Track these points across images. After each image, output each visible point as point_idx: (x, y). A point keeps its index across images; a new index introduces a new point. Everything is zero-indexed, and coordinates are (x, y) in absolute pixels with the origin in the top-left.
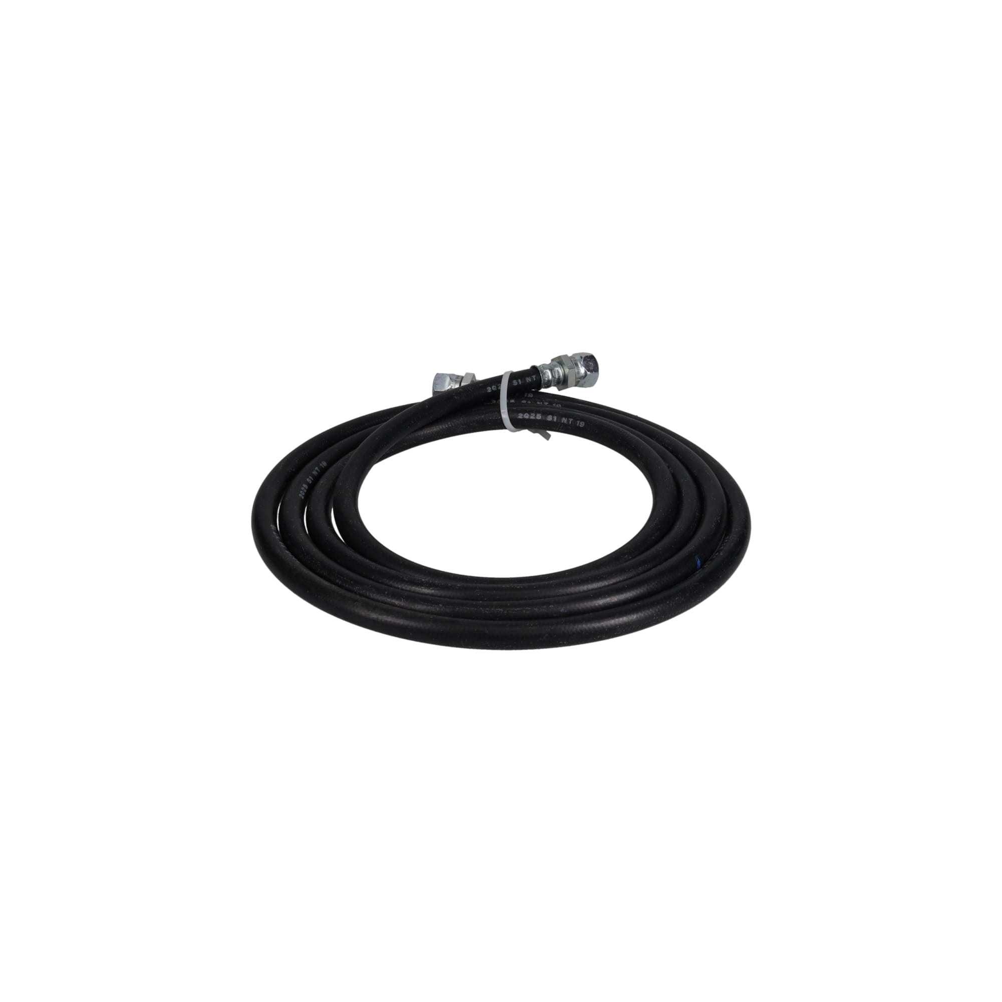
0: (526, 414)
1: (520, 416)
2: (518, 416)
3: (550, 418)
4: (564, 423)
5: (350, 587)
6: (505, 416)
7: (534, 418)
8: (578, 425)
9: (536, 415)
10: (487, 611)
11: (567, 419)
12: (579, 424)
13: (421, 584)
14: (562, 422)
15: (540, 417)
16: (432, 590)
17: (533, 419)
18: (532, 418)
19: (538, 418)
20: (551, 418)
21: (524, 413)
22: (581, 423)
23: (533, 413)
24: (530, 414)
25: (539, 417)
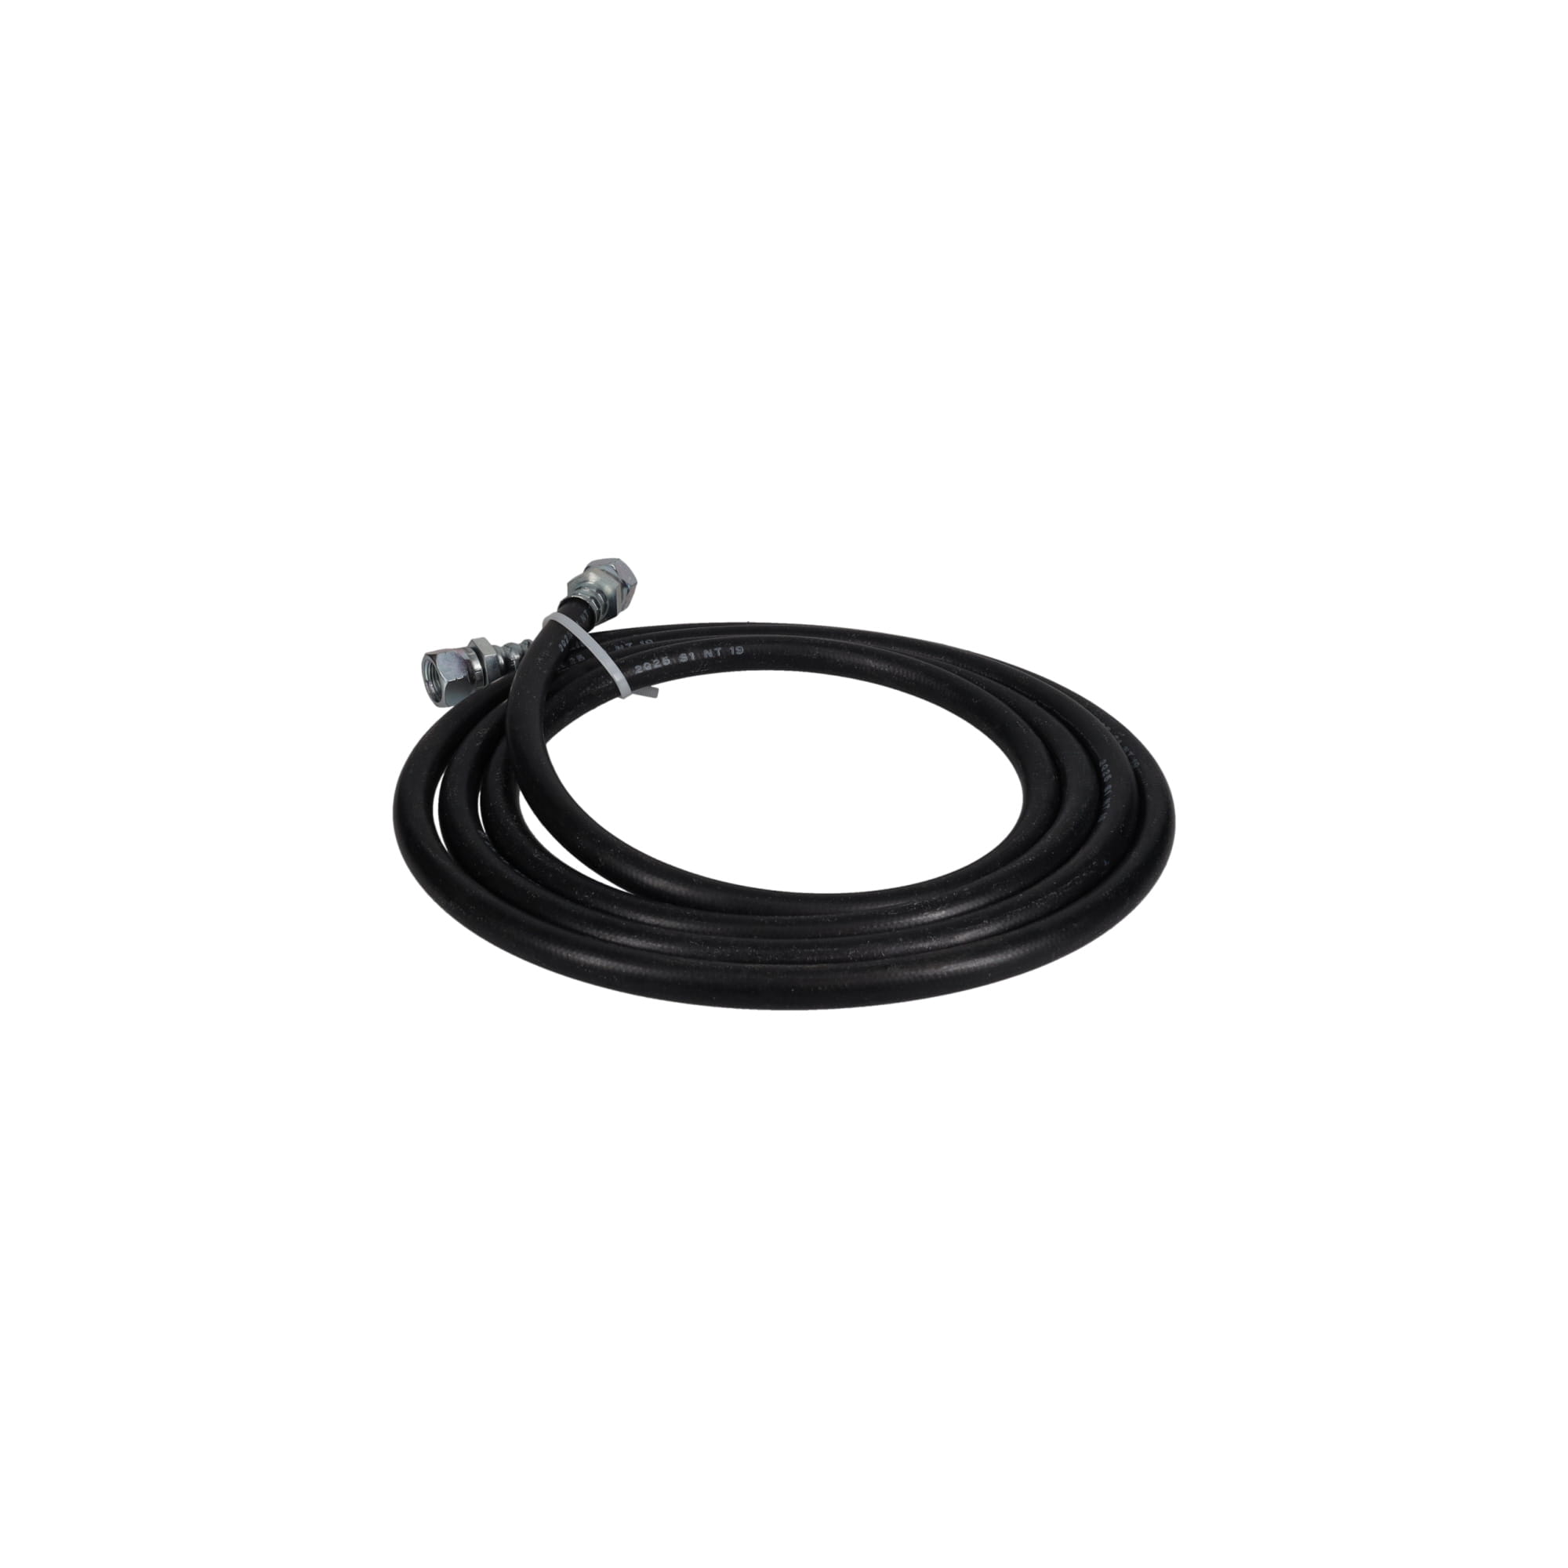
0: (645, 664)
1: (639, 670)
2: (635, 670)
3: (683, 658)
4: (709, 659)
5: (838, 957)
6: (618, 677)
7: (660, 666)
8: (733, 653)
9: (661, 661)
10: (1041, 901)
11: (711, 650)
12: (735, 651)
13: (920, 910)
14: (706, 657)
15: (669, 661)
16: (941, 910)
17: (659, 668)
18: (657, 666)
19: (665, 664)
20: (686, 657)
21: (642, 664)
22: (737, 649)
23: (654, 659)
24: (651, 662)
25: (666, 661)
